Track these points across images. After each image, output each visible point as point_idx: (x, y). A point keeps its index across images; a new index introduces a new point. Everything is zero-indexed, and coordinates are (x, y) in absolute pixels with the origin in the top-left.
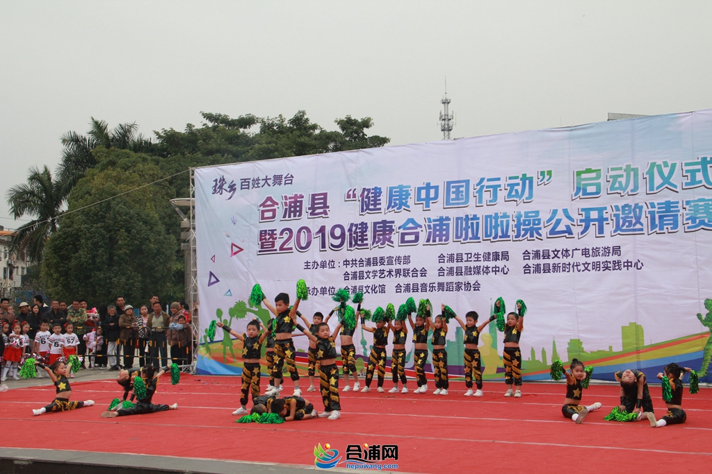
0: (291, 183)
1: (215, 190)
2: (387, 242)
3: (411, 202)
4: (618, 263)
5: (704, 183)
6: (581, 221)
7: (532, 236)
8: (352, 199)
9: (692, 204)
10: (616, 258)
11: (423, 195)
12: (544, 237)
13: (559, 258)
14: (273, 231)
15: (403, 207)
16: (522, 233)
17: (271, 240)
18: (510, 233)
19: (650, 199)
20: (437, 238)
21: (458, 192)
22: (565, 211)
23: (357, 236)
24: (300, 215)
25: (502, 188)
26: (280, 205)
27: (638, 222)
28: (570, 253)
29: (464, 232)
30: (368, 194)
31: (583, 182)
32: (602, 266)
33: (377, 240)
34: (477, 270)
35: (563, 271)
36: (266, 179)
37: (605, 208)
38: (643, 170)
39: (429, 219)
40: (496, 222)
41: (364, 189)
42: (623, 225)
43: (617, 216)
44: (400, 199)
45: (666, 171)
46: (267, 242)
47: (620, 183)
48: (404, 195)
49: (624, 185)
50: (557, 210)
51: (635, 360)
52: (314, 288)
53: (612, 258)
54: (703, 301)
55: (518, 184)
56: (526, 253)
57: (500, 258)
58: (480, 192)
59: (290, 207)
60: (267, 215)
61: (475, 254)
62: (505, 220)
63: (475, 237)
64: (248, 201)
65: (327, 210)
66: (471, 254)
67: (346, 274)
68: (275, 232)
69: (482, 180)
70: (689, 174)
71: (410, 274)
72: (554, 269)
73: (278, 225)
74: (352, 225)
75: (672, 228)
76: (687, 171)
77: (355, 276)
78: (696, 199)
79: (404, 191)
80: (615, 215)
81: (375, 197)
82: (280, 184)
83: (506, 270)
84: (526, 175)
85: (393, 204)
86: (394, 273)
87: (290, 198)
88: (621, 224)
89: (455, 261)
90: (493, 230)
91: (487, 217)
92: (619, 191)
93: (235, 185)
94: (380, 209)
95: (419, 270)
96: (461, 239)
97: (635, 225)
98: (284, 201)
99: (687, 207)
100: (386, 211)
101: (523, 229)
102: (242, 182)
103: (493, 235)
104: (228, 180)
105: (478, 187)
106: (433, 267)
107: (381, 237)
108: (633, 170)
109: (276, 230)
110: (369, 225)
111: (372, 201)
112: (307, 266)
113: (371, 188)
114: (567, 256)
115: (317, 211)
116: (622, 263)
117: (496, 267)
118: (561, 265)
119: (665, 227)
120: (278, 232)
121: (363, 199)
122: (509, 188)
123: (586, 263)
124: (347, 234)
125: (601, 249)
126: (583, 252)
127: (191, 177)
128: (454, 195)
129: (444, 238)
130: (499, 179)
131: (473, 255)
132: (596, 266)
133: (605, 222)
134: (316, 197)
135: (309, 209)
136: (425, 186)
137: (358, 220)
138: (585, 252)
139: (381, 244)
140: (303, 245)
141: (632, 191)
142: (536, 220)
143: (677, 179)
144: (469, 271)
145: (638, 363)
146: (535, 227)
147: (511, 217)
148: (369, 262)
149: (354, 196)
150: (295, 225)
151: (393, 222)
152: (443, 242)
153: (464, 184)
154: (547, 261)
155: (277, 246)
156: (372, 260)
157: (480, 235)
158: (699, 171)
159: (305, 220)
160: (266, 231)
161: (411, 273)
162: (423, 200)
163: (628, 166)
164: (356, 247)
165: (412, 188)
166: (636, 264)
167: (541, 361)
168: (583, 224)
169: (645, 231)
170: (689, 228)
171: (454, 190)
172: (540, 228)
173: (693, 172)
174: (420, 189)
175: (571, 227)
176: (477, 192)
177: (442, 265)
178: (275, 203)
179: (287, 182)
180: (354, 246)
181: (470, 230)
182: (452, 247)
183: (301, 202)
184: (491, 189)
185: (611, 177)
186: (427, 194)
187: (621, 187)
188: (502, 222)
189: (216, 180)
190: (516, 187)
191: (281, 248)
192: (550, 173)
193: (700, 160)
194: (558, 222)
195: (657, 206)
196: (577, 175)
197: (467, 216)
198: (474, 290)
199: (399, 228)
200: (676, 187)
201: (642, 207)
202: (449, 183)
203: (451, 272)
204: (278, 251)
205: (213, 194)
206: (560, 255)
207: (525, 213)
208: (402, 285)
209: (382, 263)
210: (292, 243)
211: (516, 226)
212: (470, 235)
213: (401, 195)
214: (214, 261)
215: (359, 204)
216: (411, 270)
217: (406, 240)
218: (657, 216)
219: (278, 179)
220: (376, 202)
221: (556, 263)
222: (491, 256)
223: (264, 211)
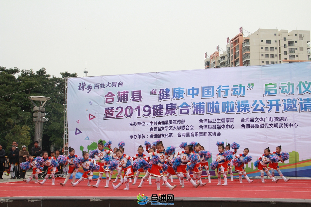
0: (122, 86)
1: (79, 88)
2: (173, 114)
3: (184, 95)
4: (286, 124)
6: (268, 105)
7: (245, 111)
8: (154, 94)
10: (285, 122)
11: (191, 92)
12: (251, 112)
13: (258, 121)
14: (112, 108)
15: (181, 97)
16: (241, 110)
17: (111, 112)
18: (235, 110)
19: (300, 97)
20: (199, 112)
21: (208, 91)
22: (261, 101)
23: (157, 111)
24: (127, 100)
25: (230, 90)
26: (116, 96)
27: (295, 106)
28: (264, 119)
29: (212, 109)
30: (163, 92)
31: (268, 89)
32: (279, 125)
33: (168, 112)
34: (219, 127)
35: (260, 127)
36: (108, 84)
37: (279, 100)
38: (296, 85)
39: (194, 103)
40: (228, 105)
41: (161, 90)
42: (288, 108)
44: (179, 94)
45: (307, 85)
46: (109, 114)
47: (286, 89)
48: (181, 92)
50: (257, 101)
51: (295, 167)
52: (135, 135)
53: (283, 122)
55: (238, 89)
56: (243, 120)
57: (230, 121)
58: (219, 92)
59: (121, 97)
60: (108, 100)
61: (218, 119)
62: (232, 104)
63: (217, 111)
64: (98, 94)
65: (141, 98)
66: (216, 119)
67: (151, 128)
68: (113, 109)
69: (220, 86)
71: (185, 128)
72: (256, 126)
73: (115, 105)
74: (154, 106)
77: (156, 129)
79: (181, 90)
80: (284, 103)
81: (167, 93)
82: (116, 86)
83: (233, 127)
84: (241, 85)
85: (175, 96)
86: (177, 128)
87: (121, 93)
89: (208, 122)
90: (226, 109)
91: (223, 103)
92: (285, 93)
93: (91, 86)
94: (169, 98)
95: (190, 126)
96: (211, 113)
97: (293, 108)
98: (118, 94)
100: (172, 99)
101: (241, 108)
102: (95, 85)
103: (226, 111)
104: (87, 84)
105: (218, 90)
106: (197, 125)
107: (170, 111)
108: (291, 84)
109: (114, 108)
110: (164, 106)
111: (165, 95)
112: (131, 125)
113: (164, 89)
114: (262, 121)
115: (136, 99)
116: (288, 125)
117: (228, 125)
118: (259, 125)
119: (307, 109)
120: (115, 109)
121: (160, 95)
122: (233, 90)
123: (271, 124)
124: (152, 109)
125: (278, 118)
126: (269, 119)
127: (65, 82)
128: (207, 93)
129: (202, 112)
130: (228, 86)
131: (216, 120)
132: (276, 126)
133: (279, 106)
134: (135, 92)
135: (131, 98)
136: (192, 88)
137: (158, 103)
138: (271, 119)
139: (170, 114)
140: (129, 114)
141: (291, 93)
142: (247, 104)
144: (214, 127)
145: (296, 168)
146: (246, 107)
147: (235, 103)
148: (163, 123)
149: (155, 92)
150: (124, 105)
151: (176, 104)
152: (202, 114)
153: (211, 88)
154: (252, 123)
155: (115, 114)
156: (165, 122)
157: (220, 110)
159: (129, 103)
160: (108, 108)
161: (186, 128)
162: (191, 94)
163: (289, 83)
164: (157, 116)
165: (185, 89)
166: (295, 125)
167: (251, 168)
168: (269, 107)
169: (298, 111)
171: (206, 90)
172: (249, 108)
174: (189, 90)
175: (264, 108)
176: (218, 92)
177: (201, 124)
178: (113, 95)
179: (119, 85)
180: (156, 115)
181: (214, 108)
182: (206, 116)
183: (127, 95)
184: (225, 91)
185: (281, 87)
186: (193, 92)
187: (286, 91)
188: (230, 105)
189: (80, 84)
190: (237, 90)
191: (117, 116)
192: (253, 84)
194: (257, 106)
195: (303, 100)
196: (265, 86)
197: (213, 102)
198: (218, 136)
199: (179, 107)
201: (296, 100)
202: (203, 88)
203: (206, 127)
204: (115, 118)
205: (79, 90)
206: (258, 120)
207: (242, 101)
208: (181, 133)
209: (171, 123)
210: (123, 114)
211: (237, 107)
212: (215, 111)
213: (179, 92)
214: (79, 123)
215: (157, 97)
216: (186, 126)
217: (182, 112)
218: (303, 104)
219: (114, 84)
220: (167, 95)
221: (257, 124)
222: (225, 120)
223: (107, 99)
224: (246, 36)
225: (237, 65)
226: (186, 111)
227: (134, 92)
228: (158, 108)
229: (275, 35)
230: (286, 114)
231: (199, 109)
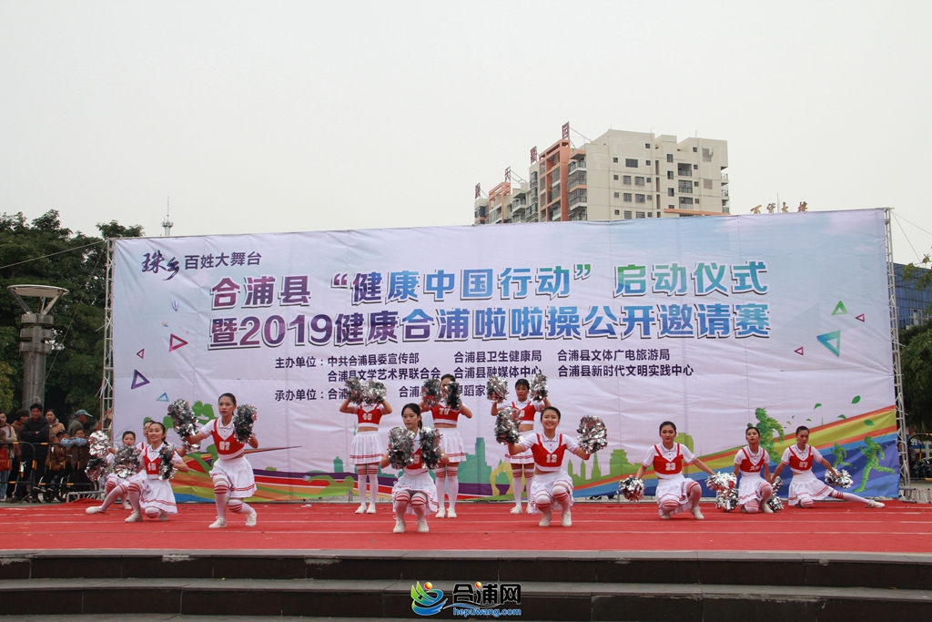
0: (258, 263)
1: (146, 267)
2: (388, 337)
3: (418, 290)
4: (666, 367)
5: (753, 288)
6: (625, 320)
7: (568, 334)
8: (340, 285)
9: (743, 309)
10: (664, 362)
11: (435, 282)
12: (582, 335)
13: (600, 360)
14: (231, 320)
15: (409, 296)
16: (557, 330)
17: (228, 331)
18: (543, 330)
19: (700, 301)
20: (453, 334)
21: (478, 282)
22: (606, 309)
23: (348, 329)
24: (270, 301)
25: (533, 279)
26: (242, 289)
27: (687, 324)
28: (613, 354)
29: (486, 327)
30: (364, 281)
31: (625, 279)
32: (649, 370)
33: (375, 334)
34: (503, 372)
35: (605, 374)
36: (222, 257)
37: (651, 308)
38: (690, 271)
39: (443, 312)
40: (526, 317)
41: (359, 275)
43: (664, 317)
44: (405, 287)
45: (715, 273)
46: (222, 335)
47: (667, 282)
48: (410, 282)
49: (671, 284)
50: (597, 307)
52: (289, 392)
53: (660, 362)
54: (754, 411)
55: (552, 277)
56: (562, 354)
57: (531, 358)
58: (506, 283)
59: (256, 291)
60: (222, 300)
61: (500, 353)
62: (536, 315)
63: (500, 333)
64: (197, 284)
65: (307, 296)
66: (495, 352)
67: (332, 374)
68: (234, 322)
69: (508, 270)
70: (738, 278)
71: (419, 376)
72: (595, 372)
73: (238, 313)
74: (341, 316)
75: (723, 333)
76: (736, 275)
77: (344, 376)
78: (747, 304)
79: (410, 278)
80: (662, 315)
81: (373, 284)
82: (241, 264)
84: (560, 267)
85: (396, 293)
86: (397, 374)
87: (256, 281)
88: (669, 325)
89: (476, 361)
90: (522, 326)
91: (514, 311)
92: (666, 290)
93: (177, 263)
94: (379, 298)
95: (430, 370)
96: (483, 336)
97: (684, 327)
98: (248, 284)
99: (738, 312)
100: (388, 301)
101: (559, 327)
102: (187, 260)
103: (522, 332)
104: (168, 255)
105: (504, 278)
106: (448, 367)
107: (381, 331)
108: (680, 269)
109: (235, 319)
110: (365, 317)
111: (369, 288)
112: (280, 364)
113: (368, 273)
114: (609, 359)
115: (293, 297)
116: (671, 368)
117: (525, 368)
118: (602, 368)
119: (716, 331)
120: (238, 322)
121: (357, 288)
122: (540, 280)
123: (631, 367)
124: (334, 326)
125: (648, 351)
126: (626, 354)
127: (109, 249)
128: (474, 285)
129: (462, 333)
130: (528, 270)
131: (498, 354)
132: (642, 371)
133: (651, 323)
134: (291, 281)
135: (282, 294)
136: (437, 273)
137: (351, 311)
138: (630, 354)
139: (381, 339)
140: (274, 337)
141: (679, 291)
142: (574, 317)
143: (725, 282)
144: (492, 373)
146: (572, 324)
147: (544, 312)
148: (363, 360)
149: (345, 282)
150: (262, 314)
151: (396, 313)
152: (460, 339)
153: (486, 274)
154: (586, 363)
155: (238, 337)
156: (368, 358)
157: (506, 330)
158: (748, 275)
159: (276, 307)
160: (221, 320)
161: (420, 374)
162: (434, 289)
163: (675, 265)
164: (347, 342)
165: (421, 275)
166: (686, 370)
167: (579, 475)
168: (627, 323)
169: (695, 335)
170: (740, 333)
171: (474, 279)
172: (578, 326)
173: (743, 277)
174: (430, 277)
175: (614, 326)
176: (502, 283)
177: (459, 365)
178: (234, 286)
179: (251, 261)
180: (344, 340)
181: (493, 325)
182: (472, 345)
183: (271, 286)
184: (520, 281)
185: (656, 275)
186: (440, 281)
187: (667, 286)
188: (533, 317)
189: (148, 255)
190: (549, 280)
191: (243, 342)
192: (588, 267)
193: (748, 264)
194: (599, 320)
195: (707, 309)
196: (619, 271)
197: (489, 309)
199: (404, 320)
200: (725, 290)
201: (691, 308)
202: (467, 272)
203: (470, 373)
204: (239, 345)
205: (143, 271)
206: (601, 356)
207: (561, 308)
208: (409, 388)
209: (382, 362)
210: (258, 336)
211: (549, 322)
212: (494, 331)
213: (405, 283)
214: (142, 357)
215: (351, 292)
216: (420, 370)
217: (412, 334)
218: (707, 319)
219: (238, 258)
220: (374, 289)
221: (597, 365)
222: (520, 355)
223: (218, 296)
224: (577, 147)
225: (554, 218)
226: (421, 332)
227: (288, 279)
228: (349, 323)
229: (648, 146)
230: (665, 343)
231: (453, 327)
